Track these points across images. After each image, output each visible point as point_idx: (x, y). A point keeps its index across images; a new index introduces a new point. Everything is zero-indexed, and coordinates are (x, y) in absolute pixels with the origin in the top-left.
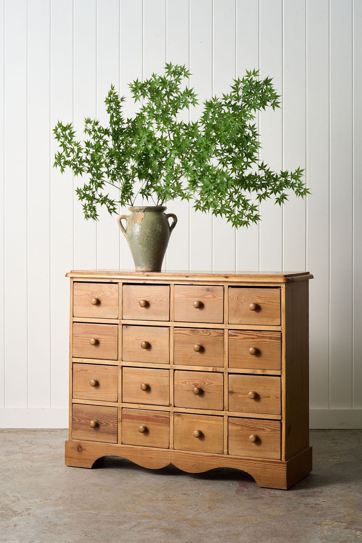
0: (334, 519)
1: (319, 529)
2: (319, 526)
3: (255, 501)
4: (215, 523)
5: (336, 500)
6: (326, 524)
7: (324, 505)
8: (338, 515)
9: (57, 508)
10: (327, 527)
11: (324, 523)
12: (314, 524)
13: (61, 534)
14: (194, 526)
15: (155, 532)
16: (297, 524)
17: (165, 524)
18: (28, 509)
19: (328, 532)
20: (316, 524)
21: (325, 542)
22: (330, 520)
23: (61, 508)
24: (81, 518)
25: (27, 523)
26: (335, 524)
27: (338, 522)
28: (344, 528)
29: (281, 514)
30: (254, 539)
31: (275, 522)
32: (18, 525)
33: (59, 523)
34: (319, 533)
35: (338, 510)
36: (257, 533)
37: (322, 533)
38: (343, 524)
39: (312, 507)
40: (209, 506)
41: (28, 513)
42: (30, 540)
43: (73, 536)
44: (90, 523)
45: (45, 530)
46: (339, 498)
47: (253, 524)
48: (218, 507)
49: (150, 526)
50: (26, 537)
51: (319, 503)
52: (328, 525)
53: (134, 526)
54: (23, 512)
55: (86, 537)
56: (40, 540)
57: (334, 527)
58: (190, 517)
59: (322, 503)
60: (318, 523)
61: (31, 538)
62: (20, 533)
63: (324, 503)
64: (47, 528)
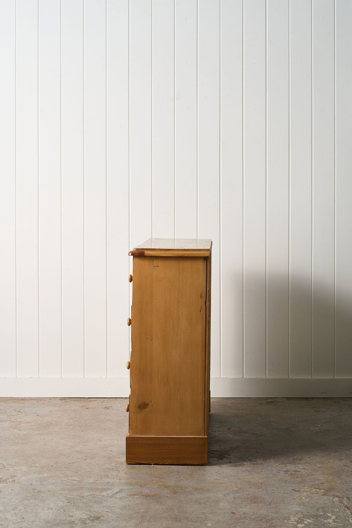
0: (313, 486)
1: (297, 495)
2: (298, 493)
3: (236, 468)
4: (196, 489)
5: (315, 467)
6: (304, 491)
7: (304, 472)
8: (317, 482)
9: (41, 476)
10: (305, 494)
11: (303, 490)
12: (293, 491)
13: (44, 500)
14: (175, 493)
15: (136, 499)
16: (276, 491)
17: (146, 491)
18: (12, 477)
19: (306, 498)
20: (295, 491)
21: (303, 508)
22: (309, 486)
23: (45, 475)
24: (65, 485)
25: (12, 490)
26: (314, 491)
27: (317, 489)
28: (322, 495)
29: (261, 481)
30: (233, 505)
31: (254, 488)
32: (2, 492)
33: (43, 490)
34: (297, 500)
35: (317, 477)
36: (236, 500)
37: (301, 499)
38: (321, 491)
39: (291, 474)
40: (191, 473)
41: (13, 480)
42: (13, 506)
43: (56, 502)
44: (73, 489)
45: (28, 496)
46: (319, 465)
47: (233, 490)
48: (199, 475)
49: (132, 493)
50: (10, 503)
51: (298, 470)
52: (307, 492)
53: (117, 493)
54: (8, 479)
55: (69, 504)
56: (23, 507)
57: (312, 494)
58: (171, 484)
59: (301, 470)
60: (297, 490)
61: (14, 505)
62: (4, 500)
63: (303, 470)
64: (30, 495)
